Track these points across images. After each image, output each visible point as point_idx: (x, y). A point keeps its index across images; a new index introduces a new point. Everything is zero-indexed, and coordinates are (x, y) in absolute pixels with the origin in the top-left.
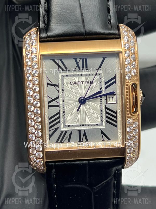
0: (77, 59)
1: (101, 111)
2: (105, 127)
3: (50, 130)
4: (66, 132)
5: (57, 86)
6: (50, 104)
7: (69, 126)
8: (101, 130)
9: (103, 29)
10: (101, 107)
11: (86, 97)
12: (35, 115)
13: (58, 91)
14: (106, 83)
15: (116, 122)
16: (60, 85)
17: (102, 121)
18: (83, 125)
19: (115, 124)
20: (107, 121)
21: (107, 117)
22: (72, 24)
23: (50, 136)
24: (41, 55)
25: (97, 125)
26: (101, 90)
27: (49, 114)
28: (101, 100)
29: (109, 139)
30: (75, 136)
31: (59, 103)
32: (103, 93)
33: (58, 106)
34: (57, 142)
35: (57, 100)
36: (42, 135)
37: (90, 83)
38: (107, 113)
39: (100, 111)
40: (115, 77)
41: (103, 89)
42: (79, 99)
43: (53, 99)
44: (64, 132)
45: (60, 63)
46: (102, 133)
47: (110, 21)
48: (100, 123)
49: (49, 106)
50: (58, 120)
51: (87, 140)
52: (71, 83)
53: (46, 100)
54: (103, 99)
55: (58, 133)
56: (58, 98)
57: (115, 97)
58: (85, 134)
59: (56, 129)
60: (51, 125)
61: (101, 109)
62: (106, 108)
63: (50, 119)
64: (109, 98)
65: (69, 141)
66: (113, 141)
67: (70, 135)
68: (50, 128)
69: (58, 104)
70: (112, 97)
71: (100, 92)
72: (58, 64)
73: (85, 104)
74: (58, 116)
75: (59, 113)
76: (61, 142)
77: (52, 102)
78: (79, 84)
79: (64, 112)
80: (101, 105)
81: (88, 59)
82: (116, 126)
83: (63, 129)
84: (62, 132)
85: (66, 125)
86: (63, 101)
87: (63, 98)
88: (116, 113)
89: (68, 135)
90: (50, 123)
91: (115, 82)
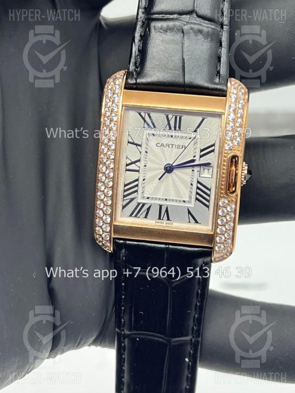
0: (169, 116)
1: (192, 185)
2: (193, 206)
3: (124, 199)
4: (144, 205)
5: (140, 146)
6: (128, 167)
7: (148, 198)
8: (188, 210)
9: (207, 81)
10: (192, 180)
11: (174, 165)
12: (106, 177)
13: (140, 153)
14: (202, 151)
15: (208, 201)
16: (144, 146)
17: (191, 197)
18: (166, 200)
19: (207, 203)
20: (197, 199)
21: (197, 193)
22: (169, 71)
23: (124, 207)
24: (122, 105)
25: (184, 201)
26: (195, 158)
27: (125, 179)
28: (193, 170)
29: (196, 222)
30: (154, 212)
31: (139, 167)
32: (196, 163)
33: (138, 171)
34: (131, 215)
35: (138, 164)
36: (111, 204)
37: (181, 147)
38: (198, 188)
39: (190, 184)
40: (213, 145)
41: (197, 158)
42: (165, 167)
43: (133, 161)
44: (141, 205)
45: (147, 118)
46: (189, 212)
47: (219, 72)
48: (188, 200)
49: (126, 170)
50: (136, 188)
51: (168, 219)
52: (158, 145)
53: (124, 161)
54: (196, 169)
55: (133, 205)
56: (139, 161)
57: (211, 169)
58: (167, 211)
59: (132, 200)
60: (126, 193)
61: (192, 182)
62: (198, 182)
63: (125, 186)
64: (204, 169)
65: (146, 217)
66: (202, 225)
67: (149, 209)
68: (125, 196)
69: (138, 169)
70: (208, 170)
71: (193, 161)
72: (144, 119)
73: (172, 173)
74: (136, 183)
75: (137, 180)
76: (136, 216)
77: (131, 165)
78: (167, 147)
79: (144, 180)
80: (193, 177)
81: (182, 117)
82: (208, 207)
83: (140, 201)
84: (139, 204)
85: (145, 196)
86: (145, 166)
87: (146, 162)
88: (209, 190)
89: (146, 209)
90: (125, 191)
91: (213, 151)
